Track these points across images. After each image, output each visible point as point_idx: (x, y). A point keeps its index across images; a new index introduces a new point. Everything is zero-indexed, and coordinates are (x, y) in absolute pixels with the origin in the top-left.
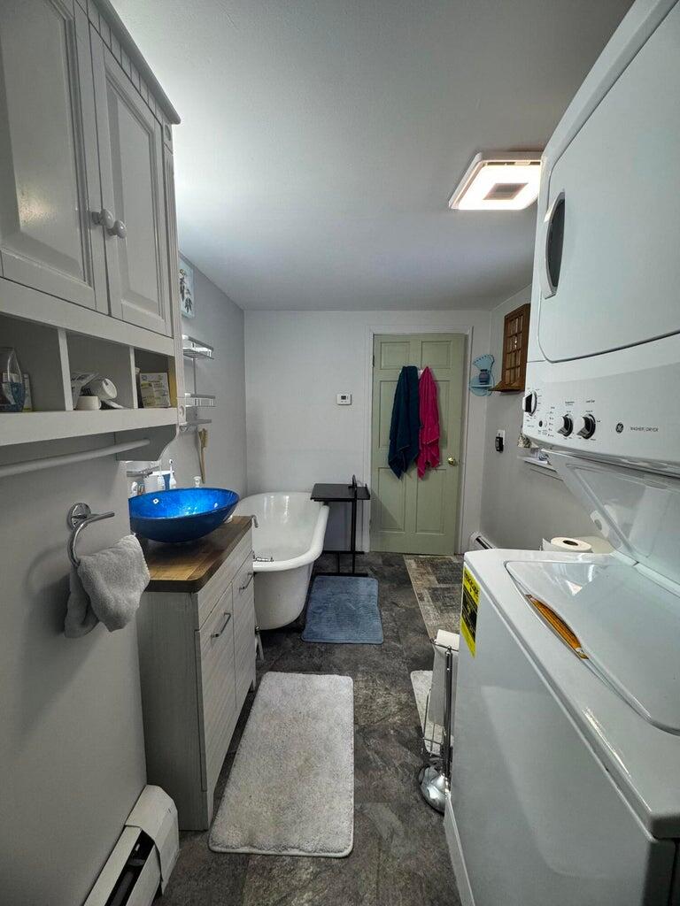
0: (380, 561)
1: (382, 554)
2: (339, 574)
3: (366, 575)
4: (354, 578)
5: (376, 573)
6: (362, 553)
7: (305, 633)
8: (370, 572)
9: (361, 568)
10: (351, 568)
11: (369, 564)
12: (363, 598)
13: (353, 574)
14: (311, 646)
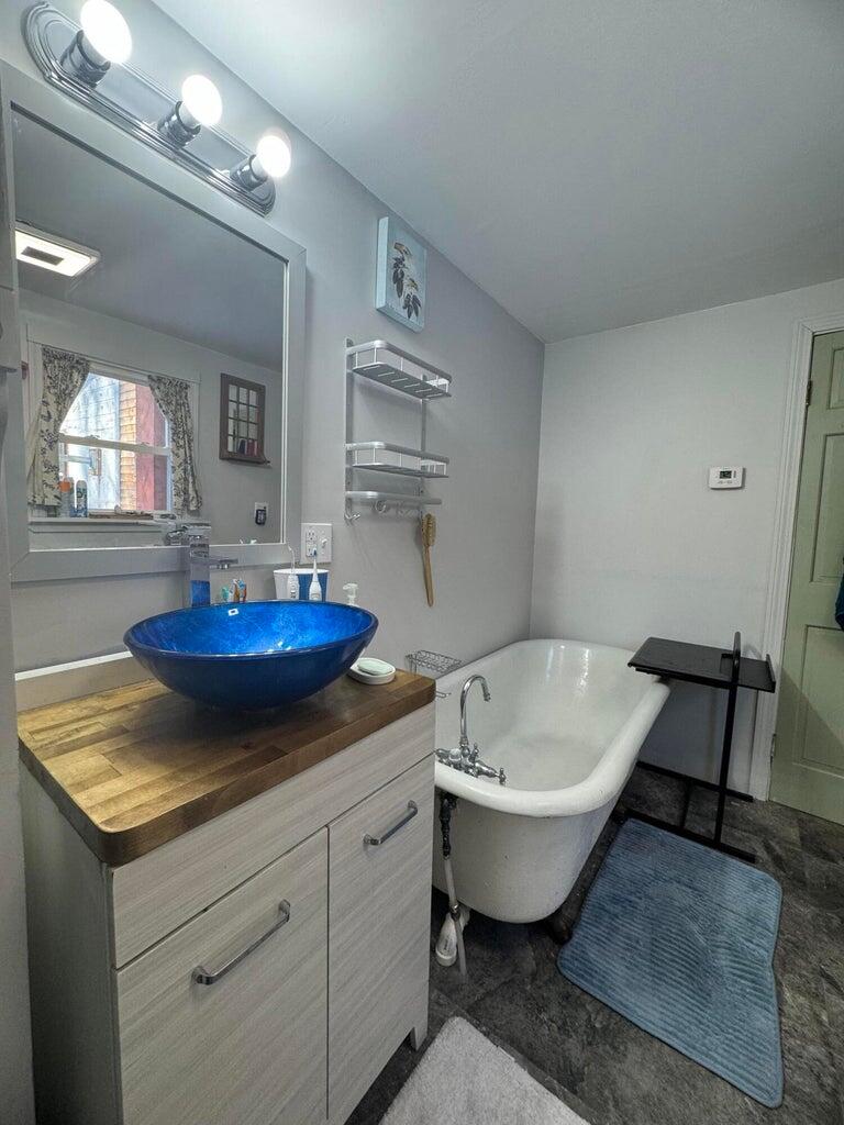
0: (793, 833)
1: (802, 819)
2: (680, 830)
3: (750, 859)
4: (715, 853)
5: (778, 860)
6: (749, 799)
7: (567, 952)
8: (761, 853)
9: (737, 834)
10: (712, 826)
11: (762, 831)
12: (730, 921)
13: (714, 843)
14: (572, 997)
